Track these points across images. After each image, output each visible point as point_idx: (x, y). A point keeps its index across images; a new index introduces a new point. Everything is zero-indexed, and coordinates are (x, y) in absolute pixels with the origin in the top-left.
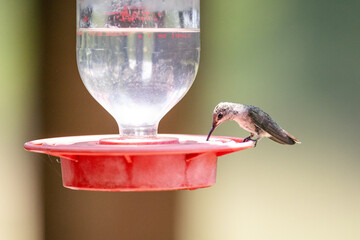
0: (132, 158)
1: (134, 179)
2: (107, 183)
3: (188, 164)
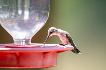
0: (20, 53)
3: (44, 57)
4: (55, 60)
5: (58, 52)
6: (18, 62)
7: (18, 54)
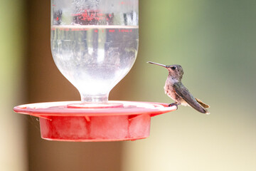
0: (90, 118)
1: (91, 133)
2: (72, 136)
3: (130, 122)
5: (153, 114)
6: (89, 132)
7: (88, 119)
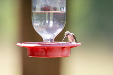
1: (48, 54)
2: (40, 55)
3: (63, 50)
4: (69, 52)
5: (71, 47)
6: (46, 53)
7: (46, 49)
